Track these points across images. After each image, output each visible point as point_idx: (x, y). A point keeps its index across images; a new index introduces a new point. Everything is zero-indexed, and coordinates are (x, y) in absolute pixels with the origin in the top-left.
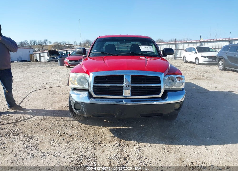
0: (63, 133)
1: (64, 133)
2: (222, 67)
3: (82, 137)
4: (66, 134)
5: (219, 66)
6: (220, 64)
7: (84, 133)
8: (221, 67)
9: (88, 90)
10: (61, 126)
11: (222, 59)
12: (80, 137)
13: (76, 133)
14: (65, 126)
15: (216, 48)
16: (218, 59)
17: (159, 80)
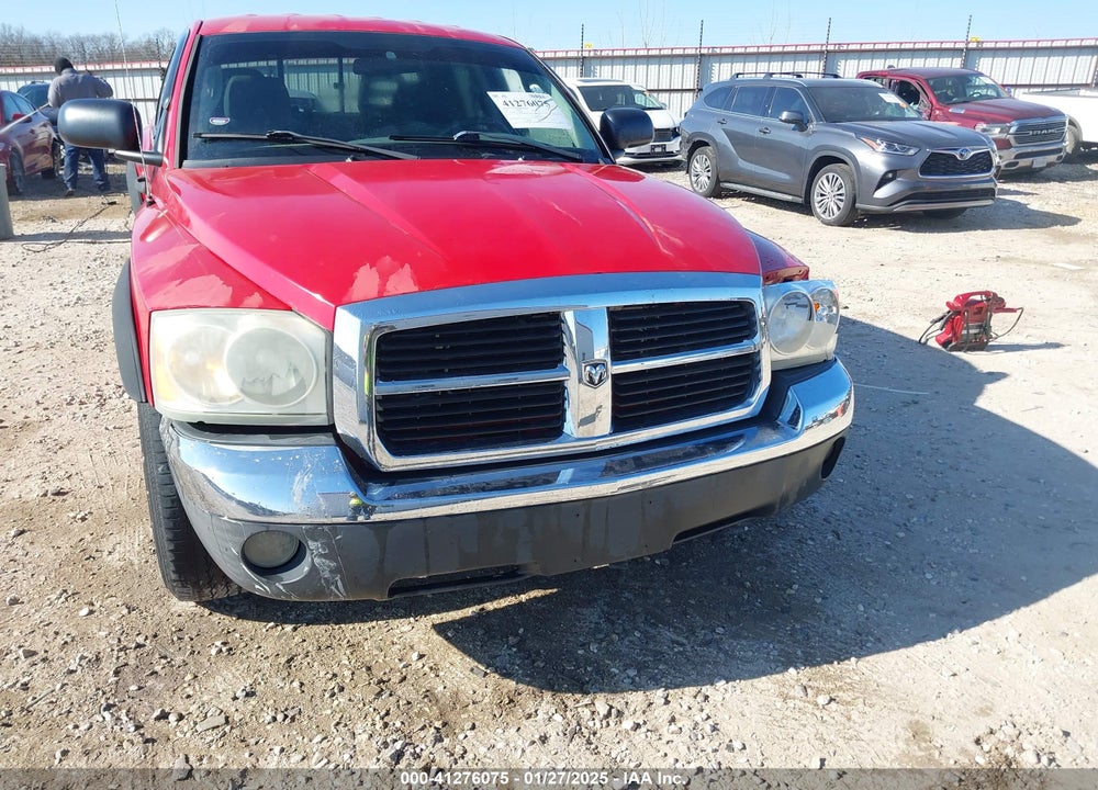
0: (158, 719)
1: (164, 716)
2: (707, 179)
3: (310, 718)
4: (181, 717)
5: (694, 179)
6: (697, 166)
7: (302, 684)
8: (704, 179)
9: (330, 429)
10: (98, 659)
11: (707, 144)
12: (293, 719)
13: (247, 695)
14: (132, 655)
15: (659, 91)
16: (690, 145)
17: (743, 319)
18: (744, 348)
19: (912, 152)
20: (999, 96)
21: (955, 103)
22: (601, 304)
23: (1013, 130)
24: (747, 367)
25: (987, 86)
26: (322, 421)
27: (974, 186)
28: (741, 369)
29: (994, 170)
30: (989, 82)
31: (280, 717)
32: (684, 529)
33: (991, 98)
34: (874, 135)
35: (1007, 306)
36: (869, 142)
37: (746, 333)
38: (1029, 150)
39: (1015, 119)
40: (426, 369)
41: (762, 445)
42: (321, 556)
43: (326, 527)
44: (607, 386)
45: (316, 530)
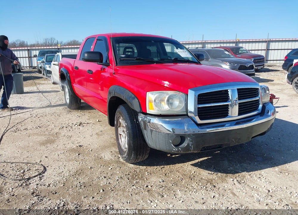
1: (147, 186)
3: (180, 184)
4: (151, 186)
9: (186, 115)
12: (177, 185)
13: (162, 181)
17: (257, 92)
18: (257, 98)
19: (236, 65)
20: (247, 53)
21: (237, 54)
22: (236, 88)
23: (253, 60)
24: (258, 103)
25: (244, 50)
26: (185, 113)
27: (251, 73)
28: (256, 103)
29: (254, 69)
30: (245, 49)
31: (174, 185)
32: (253, 136)
33: (246, 53)
34: (226, 61)
35: (276, 97)
36: (225, 63)
37: (257, 95)
38: (258, 65)
39: (253, 58)
40: (212, 101)
41: (259, 120)
42: (190, 141)
43: (191, 135)
44: (238, 105)
45: (189, 135)
